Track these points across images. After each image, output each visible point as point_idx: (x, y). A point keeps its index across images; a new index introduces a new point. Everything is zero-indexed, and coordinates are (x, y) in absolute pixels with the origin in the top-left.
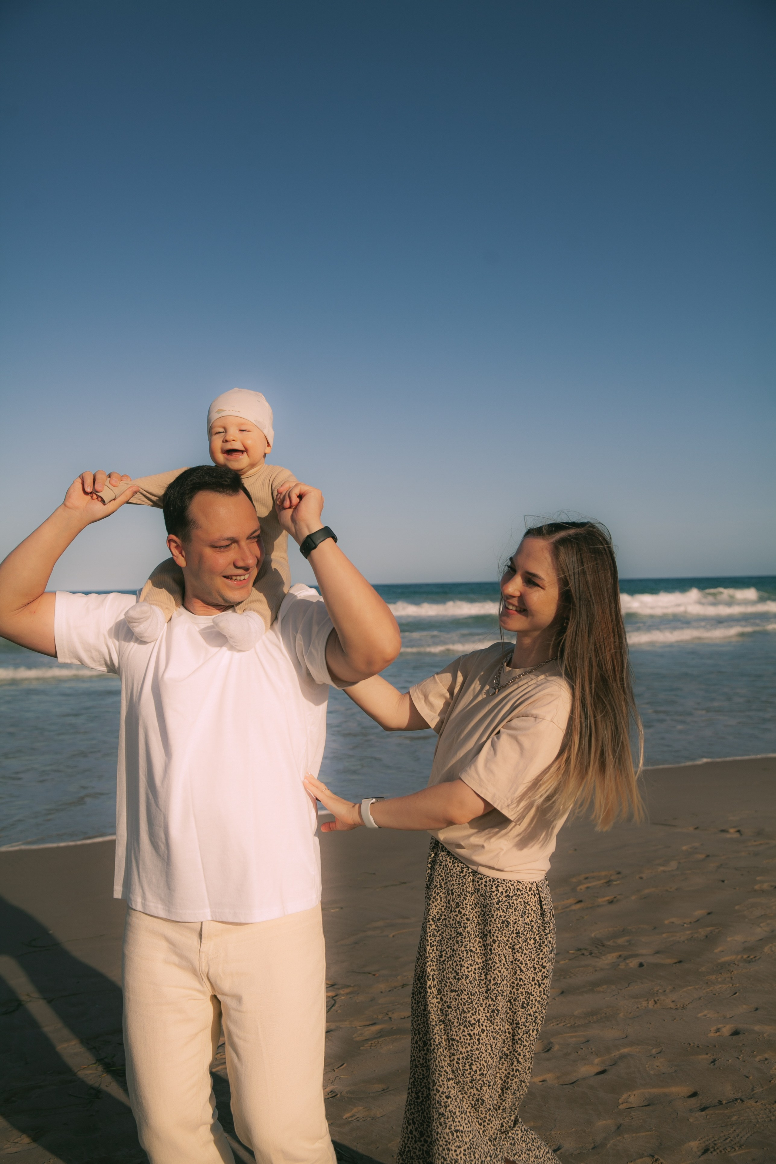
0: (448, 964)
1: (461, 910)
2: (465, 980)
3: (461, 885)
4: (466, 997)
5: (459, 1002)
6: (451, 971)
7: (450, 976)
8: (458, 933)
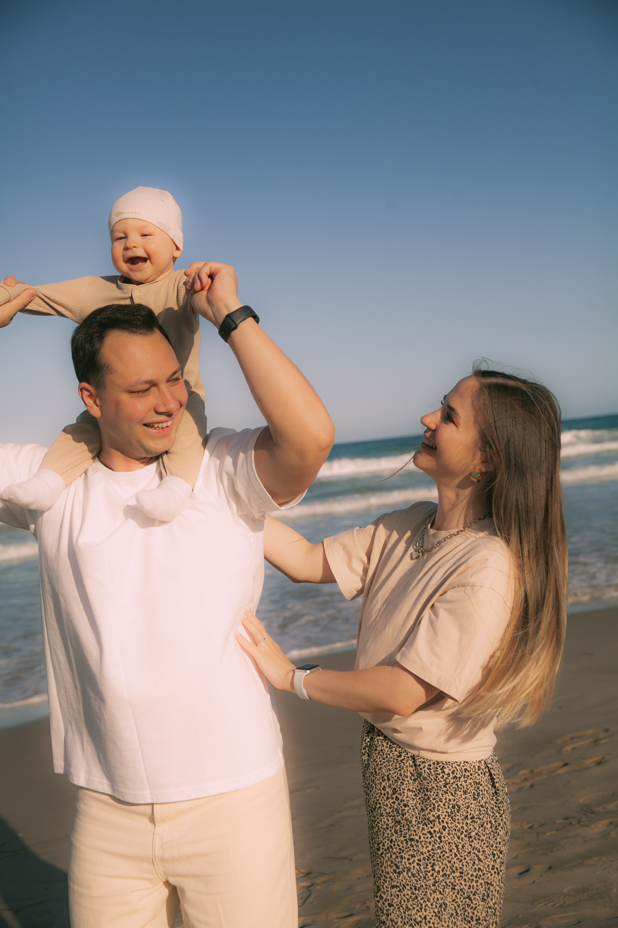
0: (387, 857)
1: (399, 796)
2: (407, 873)
3: (398, 769)
4: (409, 893)
5: (402, 899)
6: (390, 865)
7: (389, 870)
8: (396, 822)
